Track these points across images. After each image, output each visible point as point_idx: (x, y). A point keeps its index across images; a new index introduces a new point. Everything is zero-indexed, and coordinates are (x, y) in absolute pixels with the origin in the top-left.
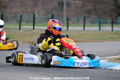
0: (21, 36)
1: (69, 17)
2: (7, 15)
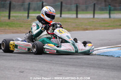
1: (78, 5)
2: (14, 3)
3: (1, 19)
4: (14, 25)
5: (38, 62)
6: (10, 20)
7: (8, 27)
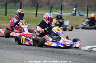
3: (30, 16)
5: (49, 57)
6: (37, 17)
7: (34, 23)
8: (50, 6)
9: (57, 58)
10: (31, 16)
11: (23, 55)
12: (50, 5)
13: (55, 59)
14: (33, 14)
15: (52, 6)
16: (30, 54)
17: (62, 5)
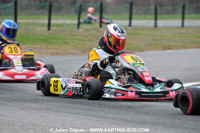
0: (80, 40)
3: (37, 30)
4: (55, 41)
5: (77, 114)
6: (50, 31)
7: (45, 43)
8: (78, 7)
9: (94, 116)
10: (39, 29)
11: (22, 111)
12: (78, 5)
13: (90, 117)
14: (42, 25)
15: (81, 6)
16: (36, 109)
17: (101, 5)
